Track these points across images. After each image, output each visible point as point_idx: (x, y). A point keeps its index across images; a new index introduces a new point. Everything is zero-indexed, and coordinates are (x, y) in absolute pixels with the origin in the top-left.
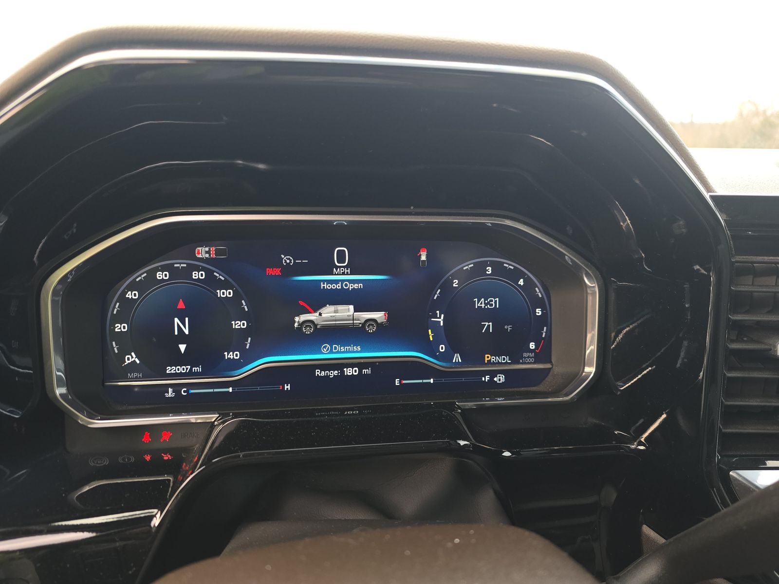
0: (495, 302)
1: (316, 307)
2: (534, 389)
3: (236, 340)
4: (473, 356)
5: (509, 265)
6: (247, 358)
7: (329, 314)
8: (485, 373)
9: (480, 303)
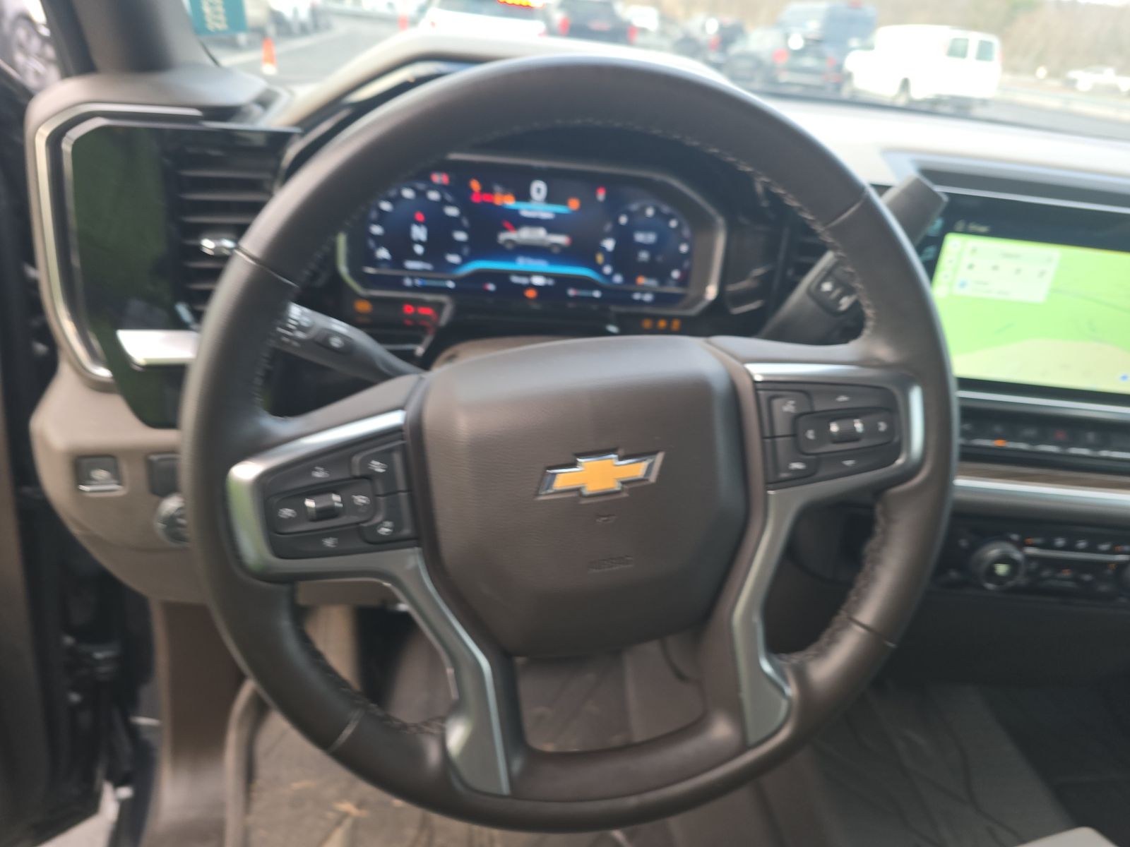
0: (652, 238)
1: (516, 229)
2: (677, 306)
3: (456, 247)
4: (630, 278)
5: (666, 210)
6: (465, 260)
8: (637, 292)
9: (640, 237)
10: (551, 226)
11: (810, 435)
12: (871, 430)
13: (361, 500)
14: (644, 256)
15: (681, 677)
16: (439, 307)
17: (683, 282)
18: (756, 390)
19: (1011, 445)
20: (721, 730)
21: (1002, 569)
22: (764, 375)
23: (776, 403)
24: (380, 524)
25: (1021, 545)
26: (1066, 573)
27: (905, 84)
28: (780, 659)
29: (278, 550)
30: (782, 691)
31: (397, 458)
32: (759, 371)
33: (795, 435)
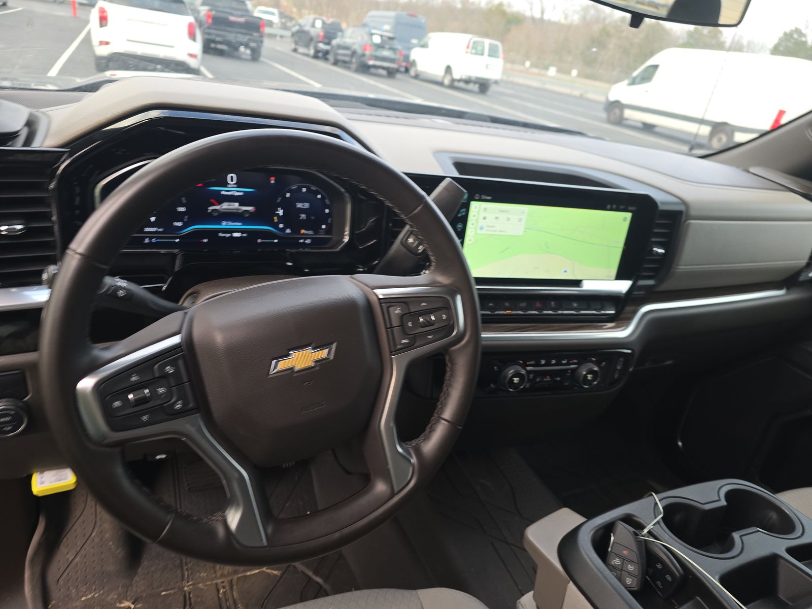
0: (307, 205)
1: (220, 203)
2: (325, 246)
3: (180, 217)
4: (296, 231)
5: (314, 188)
6: (186, 225)
7: (225, 206)
8: (301, 238)
9: (299, 205)
10: (242, 200)
11: (410, 324)
12: (439, 319)
13: (161, 390)
14: (303, 216)
15: (348, 472)
16: (174, 256)
17: (328, 231)
18: (380, 303)
19: (514, 312)
20: (380, 487)
21: (516, 380)
22: (383, 295)
23: (391, 309)
24: (175, 402)
25: (524, 366)
26: (548, 378)
27: (448, 69)
28: (406, 444)
29: (114, 427)
30: (410, 462)
31: (181, 363)
32: (381, 293)
33: (402, 325)
